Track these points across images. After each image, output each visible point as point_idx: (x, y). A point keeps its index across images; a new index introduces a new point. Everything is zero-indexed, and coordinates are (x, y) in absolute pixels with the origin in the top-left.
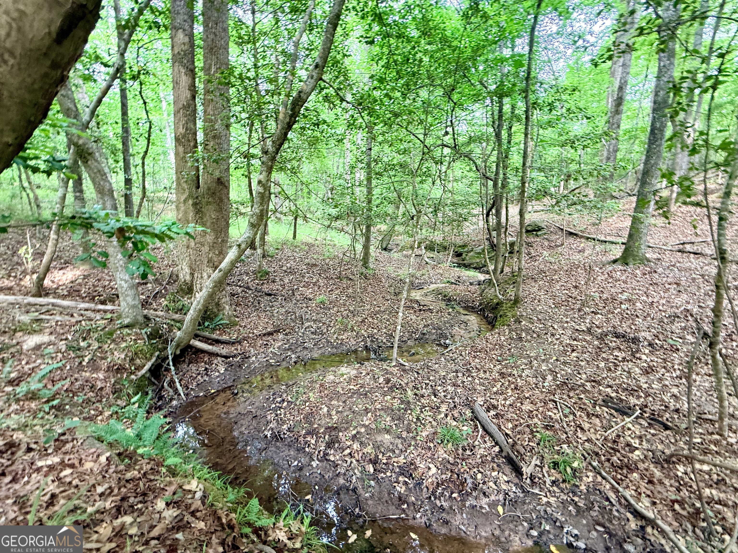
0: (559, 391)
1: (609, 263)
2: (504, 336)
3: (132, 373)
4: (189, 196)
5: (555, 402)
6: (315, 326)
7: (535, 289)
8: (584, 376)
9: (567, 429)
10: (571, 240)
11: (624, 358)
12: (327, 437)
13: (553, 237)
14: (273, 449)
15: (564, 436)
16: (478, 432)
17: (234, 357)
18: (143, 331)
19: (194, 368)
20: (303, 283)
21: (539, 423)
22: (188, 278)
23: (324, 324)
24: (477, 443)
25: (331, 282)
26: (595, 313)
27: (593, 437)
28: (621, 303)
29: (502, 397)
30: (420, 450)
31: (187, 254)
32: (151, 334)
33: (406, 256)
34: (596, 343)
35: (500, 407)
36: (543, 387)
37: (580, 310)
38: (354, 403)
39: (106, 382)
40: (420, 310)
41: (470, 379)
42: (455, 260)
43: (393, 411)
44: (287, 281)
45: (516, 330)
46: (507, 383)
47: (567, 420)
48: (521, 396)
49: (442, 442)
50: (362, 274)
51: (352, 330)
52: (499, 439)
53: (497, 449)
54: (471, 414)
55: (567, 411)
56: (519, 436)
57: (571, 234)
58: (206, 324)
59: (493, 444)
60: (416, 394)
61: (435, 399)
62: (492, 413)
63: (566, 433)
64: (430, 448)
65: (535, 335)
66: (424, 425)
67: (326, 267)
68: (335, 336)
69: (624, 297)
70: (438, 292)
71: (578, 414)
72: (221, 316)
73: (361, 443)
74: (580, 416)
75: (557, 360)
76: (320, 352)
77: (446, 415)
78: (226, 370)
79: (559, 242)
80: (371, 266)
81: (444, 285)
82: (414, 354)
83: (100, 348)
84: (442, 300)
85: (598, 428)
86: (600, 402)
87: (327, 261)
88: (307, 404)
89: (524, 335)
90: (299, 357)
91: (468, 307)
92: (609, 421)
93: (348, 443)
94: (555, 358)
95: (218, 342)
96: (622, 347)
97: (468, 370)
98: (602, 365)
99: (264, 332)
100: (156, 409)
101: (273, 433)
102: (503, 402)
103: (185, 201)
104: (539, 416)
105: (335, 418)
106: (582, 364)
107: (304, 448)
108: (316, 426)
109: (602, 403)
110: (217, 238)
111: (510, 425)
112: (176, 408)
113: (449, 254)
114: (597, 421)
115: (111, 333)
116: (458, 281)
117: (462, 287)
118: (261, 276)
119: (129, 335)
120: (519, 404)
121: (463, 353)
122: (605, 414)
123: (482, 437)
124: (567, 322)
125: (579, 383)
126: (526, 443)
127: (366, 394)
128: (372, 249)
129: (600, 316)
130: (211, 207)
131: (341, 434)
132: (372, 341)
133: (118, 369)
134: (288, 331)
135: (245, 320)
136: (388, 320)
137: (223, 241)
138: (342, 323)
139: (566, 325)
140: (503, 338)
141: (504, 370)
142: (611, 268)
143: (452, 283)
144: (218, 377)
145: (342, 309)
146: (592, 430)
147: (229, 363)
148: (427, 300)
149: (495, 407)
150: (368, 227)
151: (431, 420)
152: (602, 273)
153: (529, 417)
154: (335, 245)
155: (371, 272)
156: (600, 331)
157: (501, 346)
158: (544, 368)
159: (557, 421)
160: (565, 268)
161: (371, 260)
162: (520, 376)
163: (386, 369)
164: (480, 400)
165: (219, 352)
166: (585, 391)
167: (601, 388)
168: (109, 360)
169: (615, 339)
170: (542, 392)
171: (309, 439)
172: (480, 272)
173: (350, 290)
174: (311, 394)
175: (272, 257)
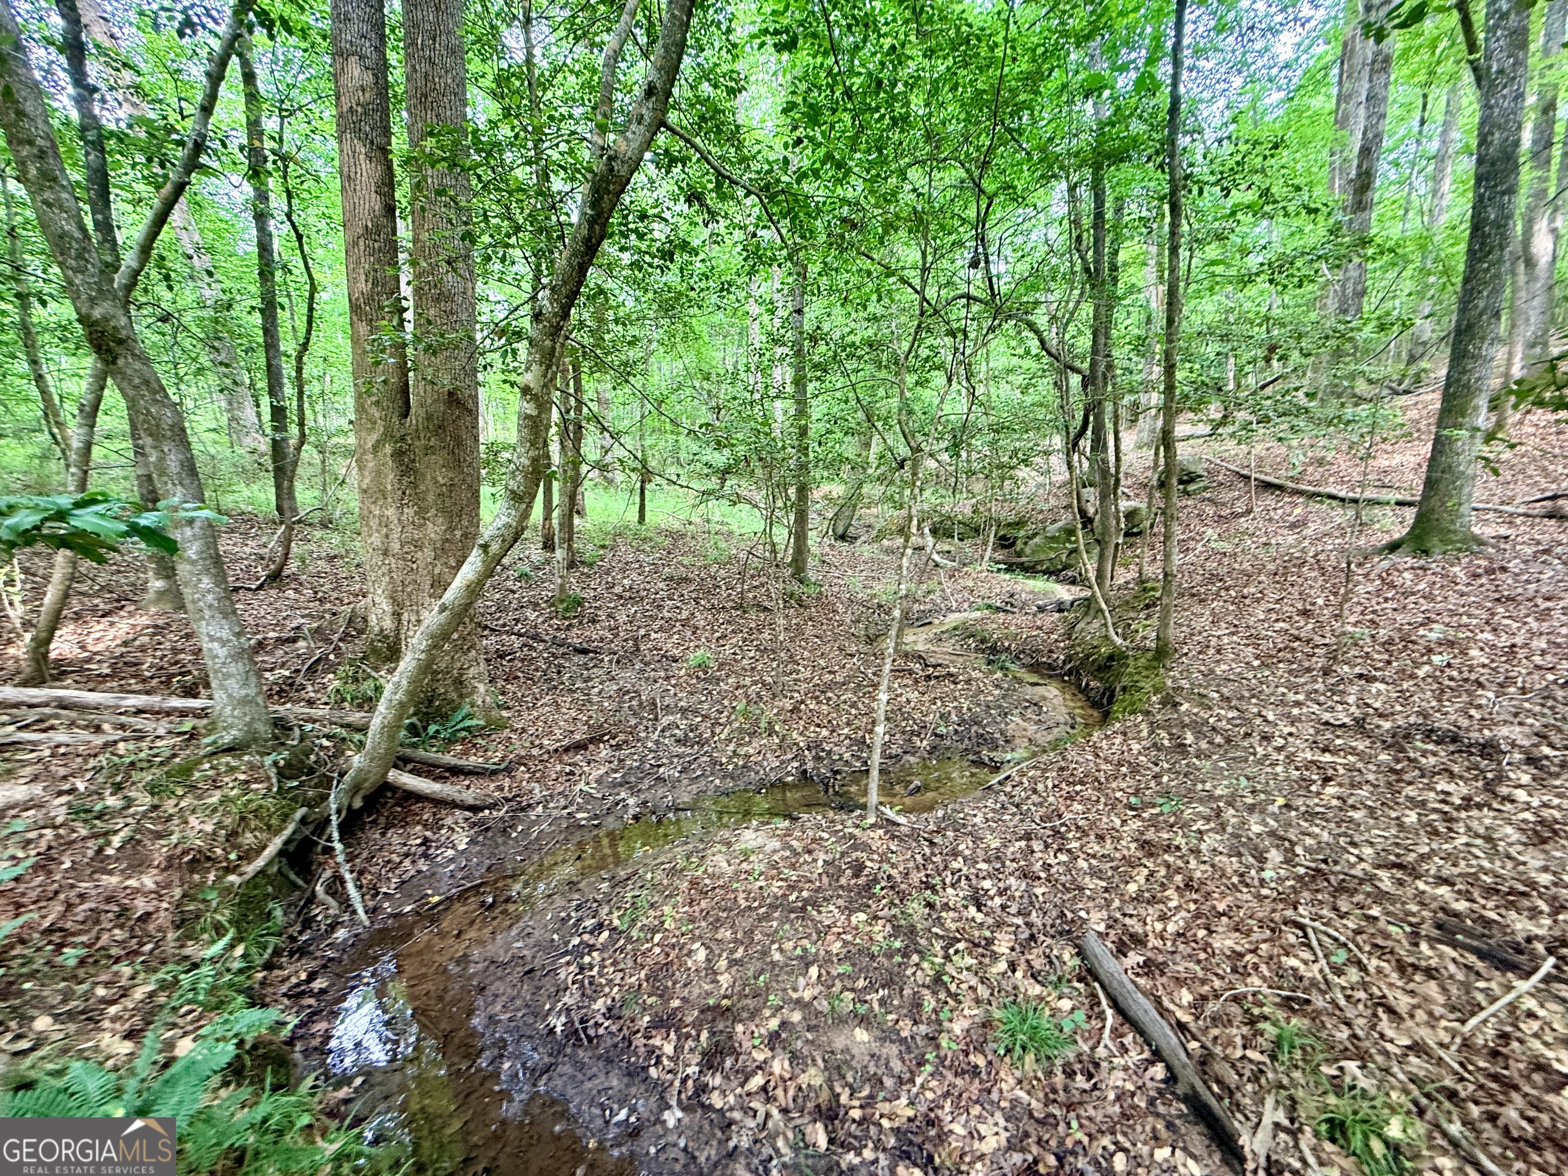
0: (1306, 895)
1: (1380, 551)
2: (1139, 740)
3: (228, 870)
4: (385, 434)
5: (1302, 927)
6: (683, 724)
7: (1204, 621)
8: (1368, 851)
9: (1350, 1013)
10: (1269, 500)
11: (1467, 799)
12: (704, 1035)
13: (1226, 496)
14: (567, 1069)
15: (1343, 1034)
16: (1101, 1016)
17: (493, 806)
18: (268, 760)
19: (396, 840)
20: (659, 623)
21: (1266, 990)
22: (388, 624)
23: (705, 717)
24: (1101, 1052)
25: (722, 617)
26: (1370, 679)
27: (1429, 1038)
28: (1430, 651)
29: (1152, 912)
30: (949, 1076)
31: (385, 569)
32: (288, 764)
33: (889, 551)
34: (1383, 757)
35: (1153, 942)
36: (1262, 882)
37: (1326, 672)
38: (773, 936)
39: (160, 898)
40: (928, 678)
41: (1063, 857)
42: (998, 556)
43: (873, 957)
44: (622, 618)
45: (1167, 725)
46: (1163, 872)
47: (1342, 981)
48: (1205, 908)
49: (1008, 1051)
50: (792, 595)
51: (771, 732)
52: (1163, 1044)
53: (1159, 1071)
54: (1077, 961)
55: (1340, 957)
56: (1215, 1032)
57: (1267, 486)
58: (432, 729)
59: (1146, 1055)
60: (930, 905)
61: (980, 917)
62: (1134, 958)
63: (1348, 1024)
64: (975, 1071)
65: (1218, 739)
66: (955, 996)
67: (710, 583)
68: (731, 747)
69: (1433, 636)
70: (964, 632)
71: (1373, 964)
72: (466, 709)
73: (794, 1057)
74: (1379, 971)
75: (1287, 806)
76: (694, 788)
77: (1013, 967)
78: (472, 842)
79: (1240, 507)
80: (812, 575)
81: (978, 614)
82: (918, 789)
83: (155, 808)
84: (977, 650)
85: (1438, 1011)
86: (1426, 929)
87: (713, 570)
88: (658, 937)
89: (1189, 738)
90: (645, 803)
91: (1039, 664)
92: (1467, 987)
93: (760, 1056)
94: (1281, 801)
95: (456, 771)
96: (1456, 769)
97: (1056, 833)
98: (1411, 818)
99: (566, 742)
100: (291, 954)
101: (569, 1023)
102: (1159, 926)
103: (376, 448)
104: (1263, 968)
105: (725, 980)
106: (1357, 815)
107: (645, 1069)
108: (676, 1003)
109: (1435, 933)
110: (451, 529)
111: (1186, 997)
112: (343, 948)
113: (985, 543)
114: (1432, 989)
115: (186, 771)
116: (1009, 606)
117: (1019, 619)
118: (566, 610)
119: (232, 769)
120: (1202, 933)
121: (1040, 787)
122: (1452, 968)
123: (1116, 1033)
124: (1298, 704)
125: (1357, 872)
126: (1239, 1053)
127: (803, 909)
128: (813, 538)
129: (1382, 687)
130: (437, 459)
131: (740, 1028)
132: (817, 758)
133: (194, 861)
134: (622, 737)
135: (525, 714)
136: (854, 705)
137: (465, 535)
138: (745, 714)
139: (1295, 711)
140: (1136, 747)
141: (1150, 835)
142: (1385, 564)
143: (998, 609)
144: (452, 860)
145: (748, 681)
146: (1421, 1015)
147: (481, 823)
148: (941, 654)
149: (1139, 941)
150: (803, 490)
151: (974, 981)
152: (1366, 575)
153: (1234, 970)
154: (731, 533)
155: (813, 591)
156: (1387, 725)
157: (1135, 769)
158: (1256, 829)
159: (1314, 983)
160: (1271, 567)
161: (811, 562)
162: (1196, 852)
163: (852, 836)
164: (1097, 921)
165: (458, 797)
166: (1380, 897)
167: (1421, 885)
168: (174, 839)
169: (1431, 747)
170: (1261, 898)
171: (657, 1041)
172: (1058, 581)
173: (766, 635)
174: (667, 909)
175: (590, 565)
